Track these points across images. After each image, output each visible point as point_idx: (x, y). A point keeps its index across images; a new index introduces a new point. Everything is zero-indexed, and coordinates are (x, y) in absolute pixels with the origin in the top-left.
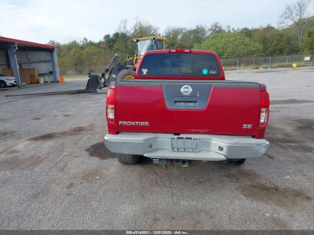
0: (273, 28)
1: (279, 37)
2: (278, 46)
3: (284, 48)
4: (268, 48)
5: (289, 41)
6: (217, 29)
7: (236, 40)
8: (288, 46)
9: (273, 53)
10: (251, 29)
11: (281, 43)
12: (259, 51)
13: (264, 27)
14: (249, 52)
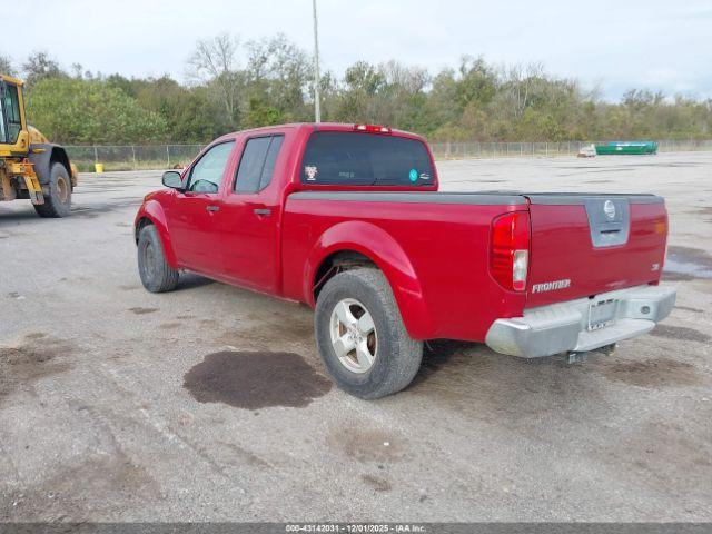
0: (173, 83)
1: (192, 104)
2: (194, 123)
3: (206, 127)
4: (174, 124)
5: (211, 112)
6: (46, 69)
7: (106, 102)
8: (212, 124)
9: (184, 136)
10: (129, 78)
11: (198, 117)
12: (160, 130)
13: (157, 79)
14: (140, 130)
